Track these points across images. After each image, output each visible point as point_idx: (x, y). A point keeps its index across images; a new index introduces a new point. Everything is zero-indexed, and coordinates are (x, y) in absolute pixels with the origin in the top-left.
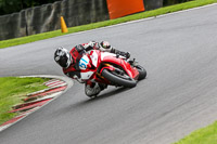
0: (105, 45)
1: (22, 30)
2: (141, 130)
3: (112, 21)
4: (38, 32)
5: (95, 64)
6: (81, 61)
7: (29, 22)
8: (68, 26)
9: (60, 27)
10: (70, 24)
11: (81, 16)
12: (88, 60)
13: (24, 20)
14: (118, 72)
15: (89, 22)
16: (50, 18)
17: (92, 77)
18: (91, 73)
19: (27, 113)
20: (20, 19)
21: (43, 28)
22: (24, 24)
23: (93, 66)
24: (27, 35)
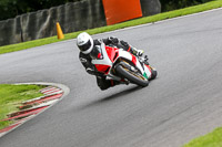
1: (17, 37)
3: (109, 27)
4: (33, 39)
7: (24, 28)
8: (64, 33)
9: (56, 33)
10: (67, 30)
11: (78, 22)
13: (19, 26)
16: (46, 24)
19: (23, 121)
20: (15, 25)
21: (39, 34)
22: (19, 30)
24: (22, 41)
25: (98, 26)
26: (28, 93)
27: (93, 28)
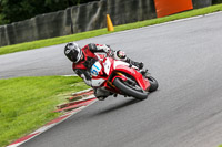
0: (121, 54)
1: (68, 29)
2: (189, 131)
3: (159, 19)
4: (83, 30)
5: (107, 71)
6: (93, 68)
7: (75, 20)
8: (114, 25)
9: (106, 25)
10: (117, 22)
11: (128, 14)
12: (100, 67)
13: (69, 18)
14: (130, 83)
15: (136, 20)
16: (96, 16)
17: (103, 85)
18: (102, 80)
20: (65, 17)
21: (89, 26)
22: (69, 22)
23: (105, 74)
24: (72, 32)
25: (148, 19)
26: (78, 84)
27: (142, 20)
